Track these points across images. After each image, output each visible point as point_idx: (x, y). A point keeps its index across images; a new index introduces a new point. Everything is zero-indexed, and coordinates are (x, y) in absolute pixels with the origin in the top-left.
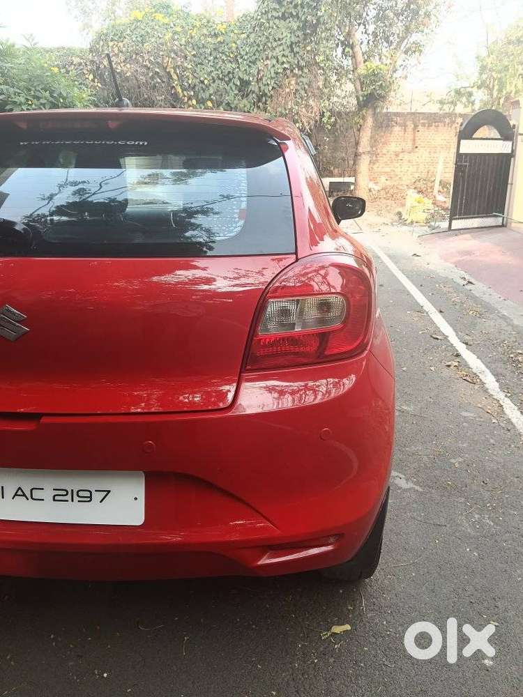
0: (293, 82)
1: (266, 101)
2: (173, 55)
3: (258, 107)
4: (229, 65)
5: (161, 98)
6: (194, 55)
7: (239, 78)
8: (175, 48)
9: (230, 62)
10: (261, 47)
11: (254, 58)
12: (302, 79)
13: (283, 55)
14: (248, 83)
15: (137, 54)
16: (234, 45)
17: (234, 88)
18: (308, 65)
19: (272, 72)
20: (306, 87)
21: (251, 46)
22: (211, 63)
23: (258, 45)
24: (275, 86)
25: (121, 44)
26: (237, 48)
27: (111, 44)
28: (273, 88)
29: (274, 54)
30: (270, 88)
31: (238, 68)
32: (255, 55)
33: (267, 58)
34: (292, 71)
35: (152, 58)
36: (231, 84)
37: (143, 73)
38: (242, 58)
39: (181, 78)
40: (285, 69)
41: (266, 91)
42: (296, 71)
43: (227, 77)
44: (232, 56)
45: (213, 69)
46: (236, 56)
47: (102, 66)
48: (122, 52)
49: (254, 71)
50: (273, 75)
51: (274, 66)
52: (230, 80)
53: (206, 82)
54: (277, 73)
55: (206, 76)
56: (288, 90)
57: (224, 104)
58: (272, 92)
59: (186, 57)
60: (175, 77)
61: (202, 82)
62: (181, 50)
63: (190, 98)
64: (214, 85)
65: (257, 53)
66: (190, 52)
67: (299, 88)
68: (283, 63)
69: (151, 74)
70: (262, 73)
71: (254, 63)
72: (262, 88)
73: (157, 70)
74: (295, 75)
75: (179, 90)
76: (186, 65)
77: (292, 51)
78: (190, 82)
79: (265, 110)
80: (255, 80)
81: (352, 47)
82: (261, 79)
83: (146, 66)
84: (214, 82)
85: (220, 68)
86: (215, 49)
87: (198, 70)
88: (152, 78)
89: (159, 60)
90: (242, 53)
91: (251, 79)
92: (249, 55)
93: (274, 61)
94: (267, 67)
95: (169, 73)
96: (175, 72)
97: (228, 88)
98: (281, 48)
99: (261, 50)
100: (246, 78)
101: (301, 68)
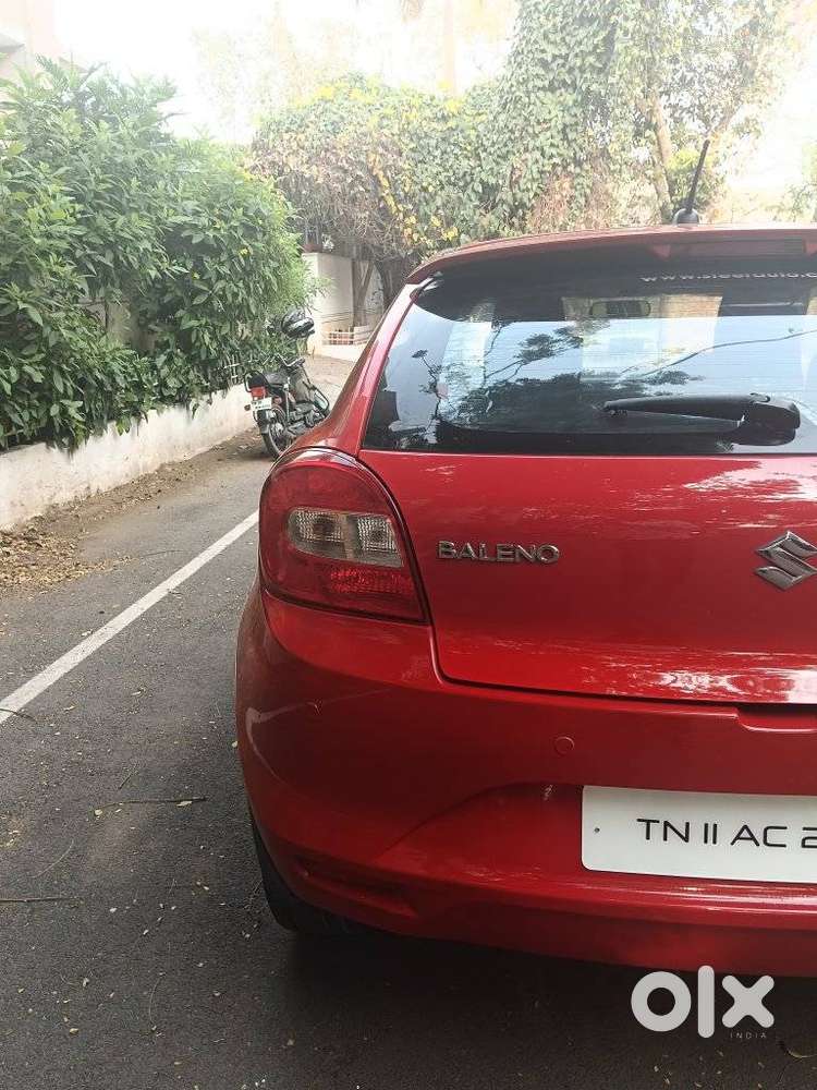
0: (566, 185)
1: (524, 214)
2: (381, 150)
3: (512, 225)
4: (465, 163)
5: (363, 215)
6: (413, 150)
7: (482, 182)
8: (384, 139)
9: (466, 157)
10: (517, 134)
11: (504, 150)
12: (580, 180)
13: (552, 145)
14: (496, 188)
15: (327, 150)
16: (473, 132)
17: (473, 198)
18: (591, 158)
19: (535, 170)
20: (588, 191)
21: (500, 132)
22: (438, 161)
23: (512, 132)
24: (539, 191)
25: (302, 137)
26: (478, 136)
27: (286, 136)
28: (536, 195)
29: (538, 144)
30: (532, 195)
31: (480, 166)
32: (506, 145)
33: (526, 150)
34: (565, 168)
35: (351, 156)
36: (469, 191)
37: (338, 180)
38: (485, 150)
39: (393, 184)
40: (554, 165)
41: (525, 200)
42: (571, 168)
43: (463, 182)
44: (469, 148)
45: (441, 169)
46: (476, 149)
47: (287, 170)
48: (303, 148)
49: (505, 169)
50: (536, 176)
51: (537, 161)
52: (467, 184)
53: (431, 189)
54: (541, 172)
55: (430, 180)
56: (558, 197)
57: (458, 221)
58: (533, 201)
59: (400, 154)
60: (385, 183)
61: (425, 190)
62: (394, 143)
63: (406, 215)
64: (443, 193)
65: (510, 145)
66: (407, 145)
67: (577, 194)
68: (552, 157)
69: (349, 180)
70: (518, 173)
71: (505, 158)
72: (519, 195)
73: (359, 173)
74: (569, 174)
75: (391, 201)
76: (401, 164)
77: (565, 137)
78: (406, 189)
79: (522, 228)
80: (507, 182)
81: (656, 129)
82: (517, 182)
83: (341, 168)
84: (443, 188)
85: (451, 167)
86: (443, 139)
87: (418, 171)
88: (352, 186)
89: (362, 158)
90: (485, 143)
91: (500, 182)
92: (496, 146)
93: (537, 154)
94: (527, 165)
95: (376, 177)
96: (385, 176)
97: (465, 198)
98: (548, 134)
99: (517, 137)
100: (492, 181)
101: (578, 163)
